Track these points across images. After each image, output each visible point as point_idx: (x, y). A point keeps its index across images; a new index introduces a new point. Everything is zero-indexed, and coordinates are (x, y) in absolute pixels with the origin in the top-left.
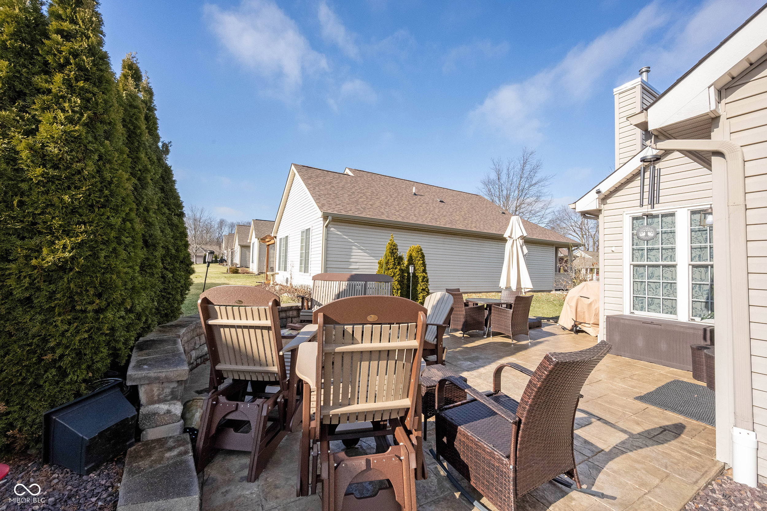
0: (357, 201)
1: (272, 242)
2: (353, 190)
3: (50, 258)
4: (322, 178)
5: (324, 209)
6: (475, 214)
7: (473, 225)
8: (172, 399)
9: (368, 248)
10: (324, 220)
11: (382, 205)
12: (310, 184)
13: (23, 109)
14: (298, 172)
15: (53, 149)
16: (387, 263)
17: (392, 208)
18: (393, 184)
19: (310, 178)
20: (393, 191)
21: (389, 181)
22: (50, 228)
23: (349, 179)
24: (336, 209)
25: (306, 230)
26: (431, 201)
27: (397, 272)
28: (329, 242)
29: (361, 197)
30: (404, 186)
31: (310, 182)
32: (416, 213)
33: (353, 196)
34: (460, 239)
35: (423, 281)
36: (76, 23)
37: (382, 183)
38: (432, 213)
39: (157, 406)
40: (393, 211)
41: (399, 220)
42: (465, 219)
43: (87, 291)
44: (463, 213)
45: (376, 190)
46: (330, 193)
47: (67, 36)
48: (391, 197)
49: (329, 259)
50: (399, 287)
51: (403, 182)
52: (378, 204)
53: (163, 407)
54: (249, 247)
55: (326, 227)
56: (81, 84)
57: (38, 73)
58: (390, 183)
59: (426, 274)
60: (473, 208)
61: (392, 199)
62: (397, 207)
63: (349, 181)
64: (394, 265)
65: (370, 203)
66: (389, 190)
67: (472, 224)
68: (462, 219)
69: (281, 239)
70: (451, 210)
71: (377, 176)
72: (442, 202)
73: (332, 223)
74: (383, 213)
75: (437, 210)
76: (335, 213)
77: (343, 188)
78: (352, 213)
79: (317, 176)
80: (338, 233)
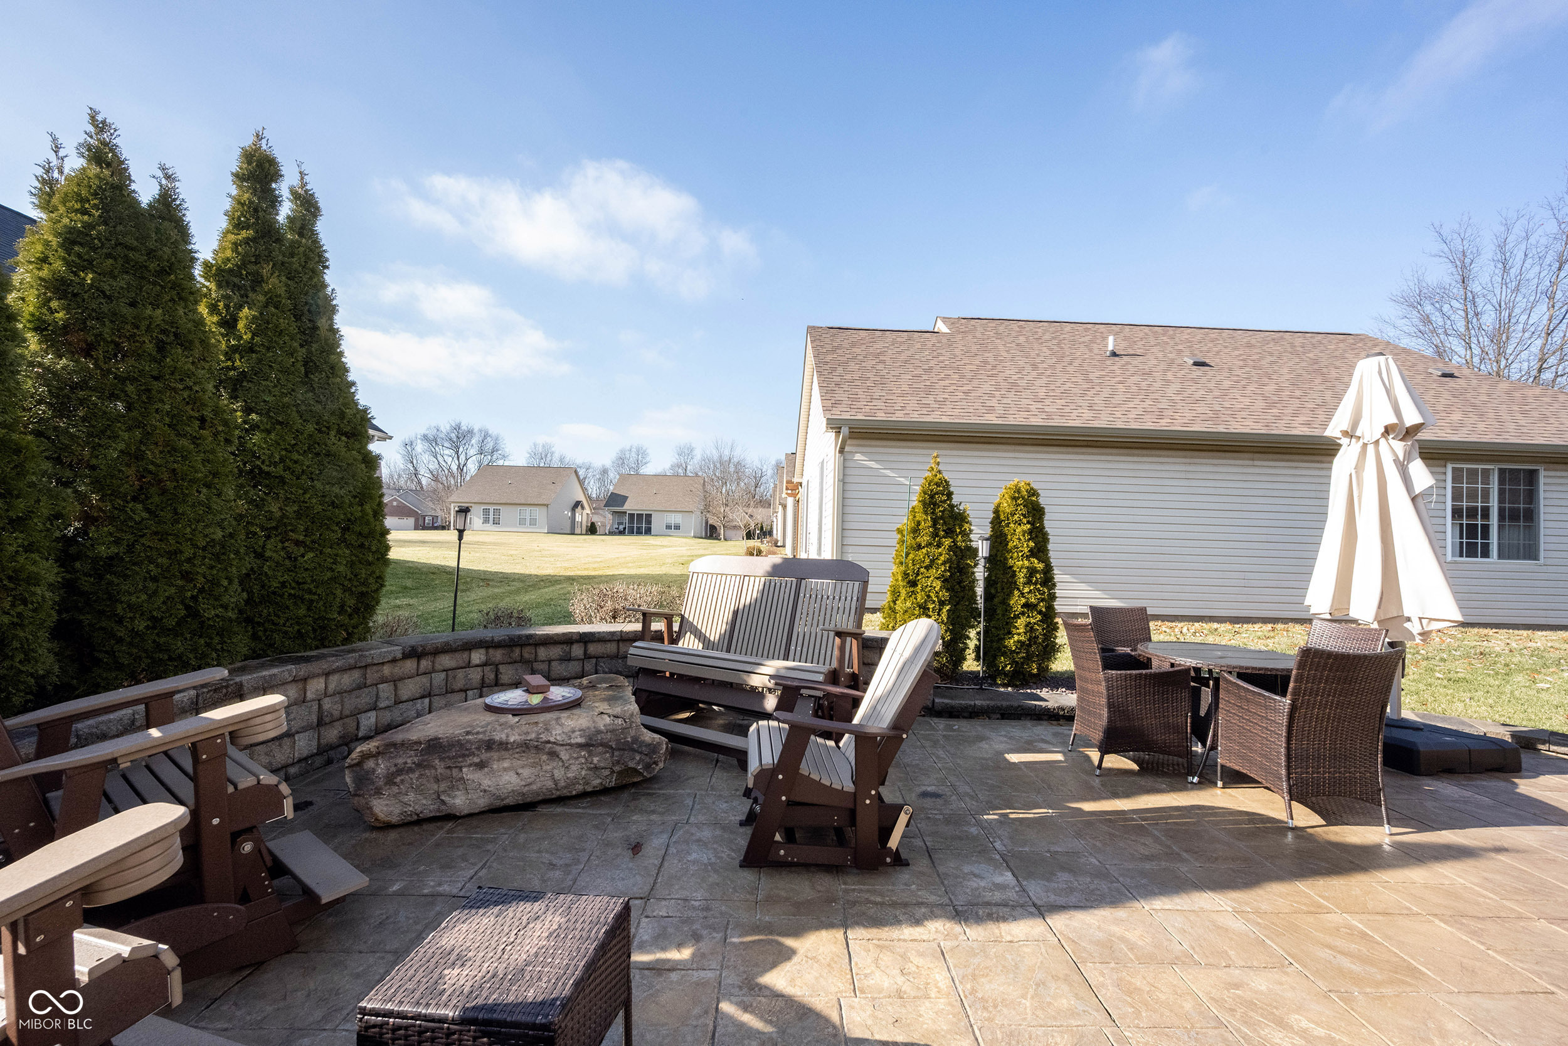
0: (929, 390)
2: (933, 363)
4: (864, 346)
5: (836, 411)
6: (1320, 388)
10: (834, 435)
11: (998, 390)
12: (828, 363)
14: (813, 342)
16: (915, 531)
18: (1054, 338)
19: (834, 350)
20: (1048, 353)
21: (1046, 331)
25: (822, 463)
26: (1162, 367)
27: (941, 554)
28: (848, 487)
30: (1085, 339)
31: (830, 358)
32: (1097, 402)
34: (1251, 463)
37: (1022, 340)
38: (1157, 396)
40: (1024, 402)
42: (1272, 405)
44: (1270, 388)
46: (870, 375)
48: (1036, 369)
50: (945, 595)
51: (1086, 330)
55: (841, 451)
58: (1047, 337)
61: (1034, 373)
62: (1044, 390)
63: (928, 346)
66: (1034, 353)
68: (1260, 404)
69: (805, 487)
70: (1227, 384)
71: (1017, 326)
72: (1203, 364)
73: (849, 442)
74: (991, 409)
75: (1174, 387)
76: (859, 418)
77: (906, 362)
78: (905, 414)
79: (854, 344)
80: (872, 464)
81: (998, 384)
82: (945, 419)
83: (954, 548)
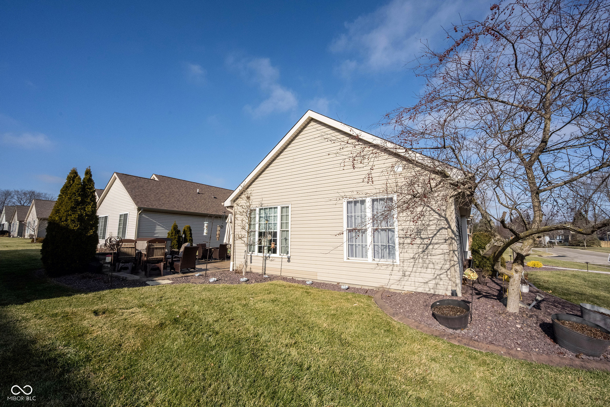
0: (159, 199)
2: (158, 191)
4: (136, 183)
5: (139, 204)
10: (138, 211)
14: (119, 178)
16: (172, 233)
18: (185, 186)
19: (128, 183)
20: (184, 191)
21: (183, 184)
23: (155, 183)
24: (146, 204)
25: (124, 214)
26: (208, 198)
27: (176, 237)
29: (162, 196)
30: (192, 187)
31: (128, 186)
32: (196, 206)
33: (157, 196)
35: (189, 240)
37: (178, 185)
38: (207, 205)
40: (182, 205)
45: (173, 191)
46: (142, 193)
48: (182, 195)
49: (140, 231)
51: (192, 184)
55: (140, 214)
58: (183, 186)
59: (192, 238)
61: (182, 197)
62: (185, 202)
63: (154, 185)
64: (175, 234)
65: (168, 200)
66: (181, 191)
70: (219, 203)
72: (216, 198)
73: (143, 212)
75: (210, 203)
76: (146, 207)
77: (150, 190)
78: (156, 206)
79: (133, 182)
80: (147, 217)
81: (175, 199)
82: (166, 209)
83: (179, 236)
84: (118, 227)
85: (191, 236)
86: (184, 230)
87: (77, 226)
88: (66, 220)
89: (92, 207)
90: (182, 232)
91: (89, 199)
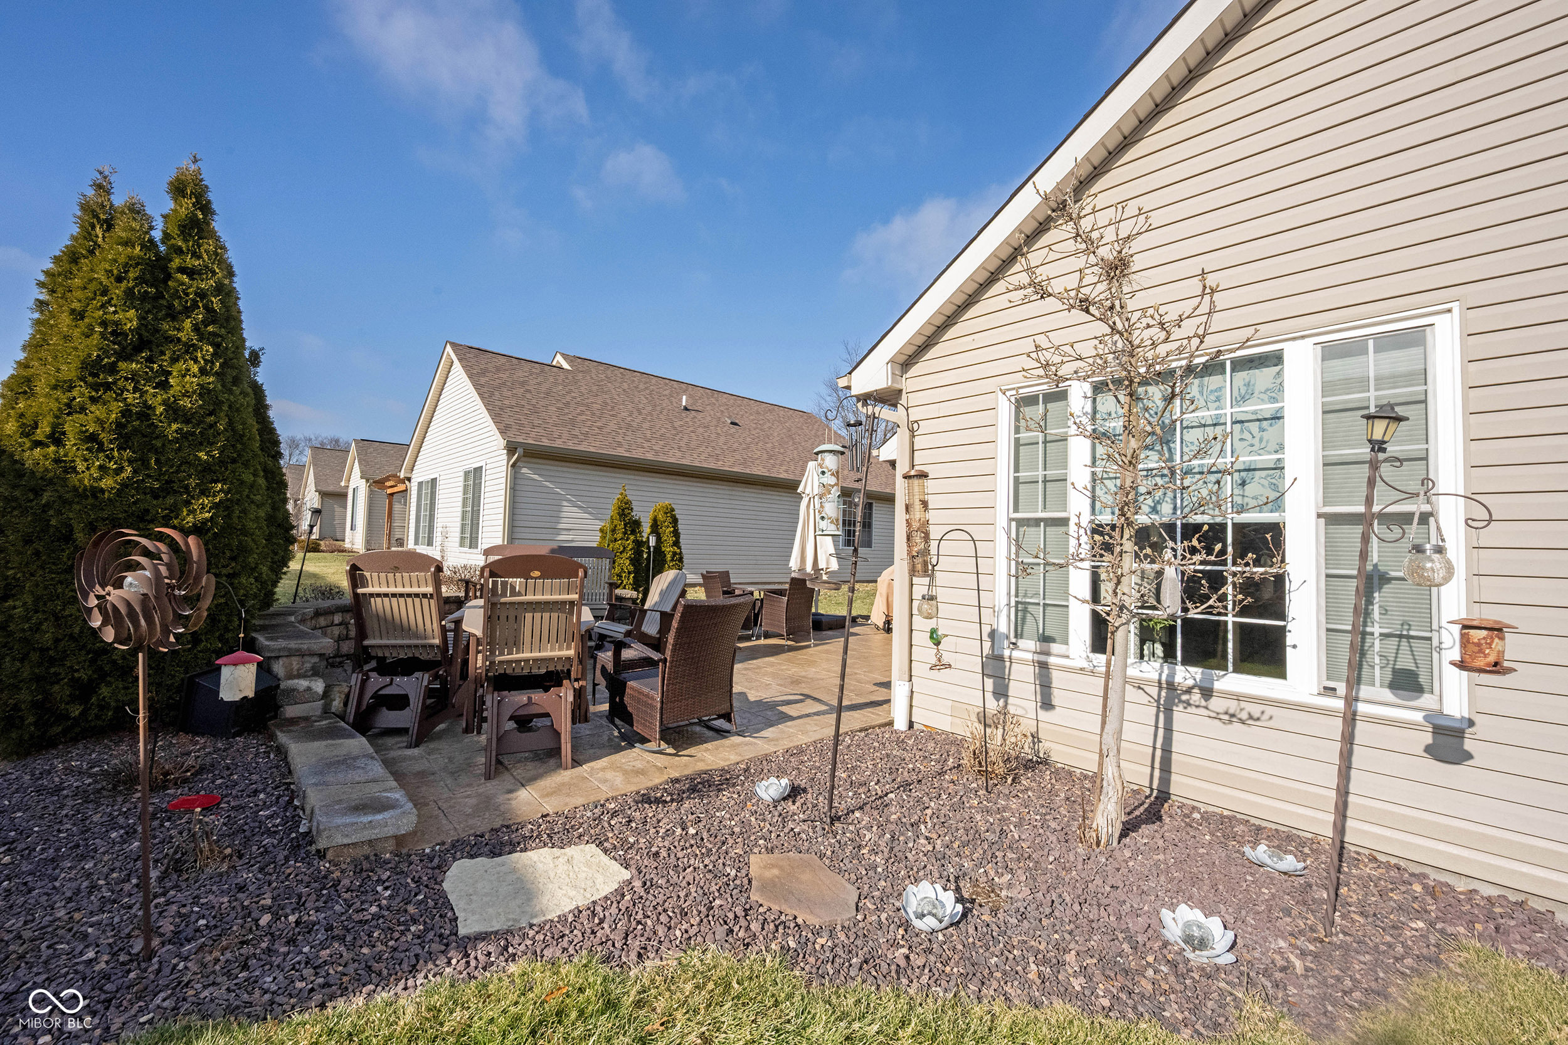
0: (573, 422)
1: (401, 487)
2: (568, 398)
3: (190, 519)
4: (507, 373)
5: (510, 434)
7: (784, 468)
8: (313, 675)
9: (591, 505)
10: (508, 454)
11: (620, 428)
12: (482, 386)
13: (150, 360)
14: (460, 360)
15: (186, 403)
16: (613, 531)
17: (639, 434)
18: (646, 388)
19: (483, 372)
20: (645, 401)
21: (640, 381)
22: (186, 487)
23: (562, 376)
24: (533, 434)
25: (475, 469)
26: (714, 422)
27: (629, 544)
28: (518, 493)
29: (582, 413)
30: (666, 392)
31: (483, 380)
32: (682, 444)
33: (566, 411)
34: (760, 491)
35: (672, 560)
36: (199, 257)
37: (625, 386)
38: (713, 444)
39: (296, 681)
40: (640, 440)
41: (650, 456)
42: (770, 457)
43: (224, 553)
44: (769, 445)
45: (612, 398)
46: (523, 403)
47: (191, 273)
48: (640, 413)
49: (516, 523)
50: (631, 568)
51: (666, 384)
52: (612, 426)
53: (303, 684)
54: (345, 495)
55: (513, 466)
56: (210, 328)
57: (163, 319)
58: (642, 386)
59: (679, 548)
60: (790, 436)
61: (640, 417)
62: (649, 432)
63: (560, 381)
64: (625, 533)
65: (598, 424)
66: (636, 400)
67: (781, 465)
68: (765, 456)
69: (420, 484)
70: (749, 440)
71: (617, 372)
72: (736, 424)
73: (523, 459)
74: (620, 445)
75: (722, 439)
76: (531, 442)
77: (547, 394)
78: (563, 442)
79: (498, 369)
80: (536, 477)
82: (592, 450)
83: (636, 542)
84: (460, 509)
85: (676, 543)
86: (655, 520)
87: (120, 470)
88: (56, 437)
89: (203, 371)
90: (646, 529)
91: (188, 324)
